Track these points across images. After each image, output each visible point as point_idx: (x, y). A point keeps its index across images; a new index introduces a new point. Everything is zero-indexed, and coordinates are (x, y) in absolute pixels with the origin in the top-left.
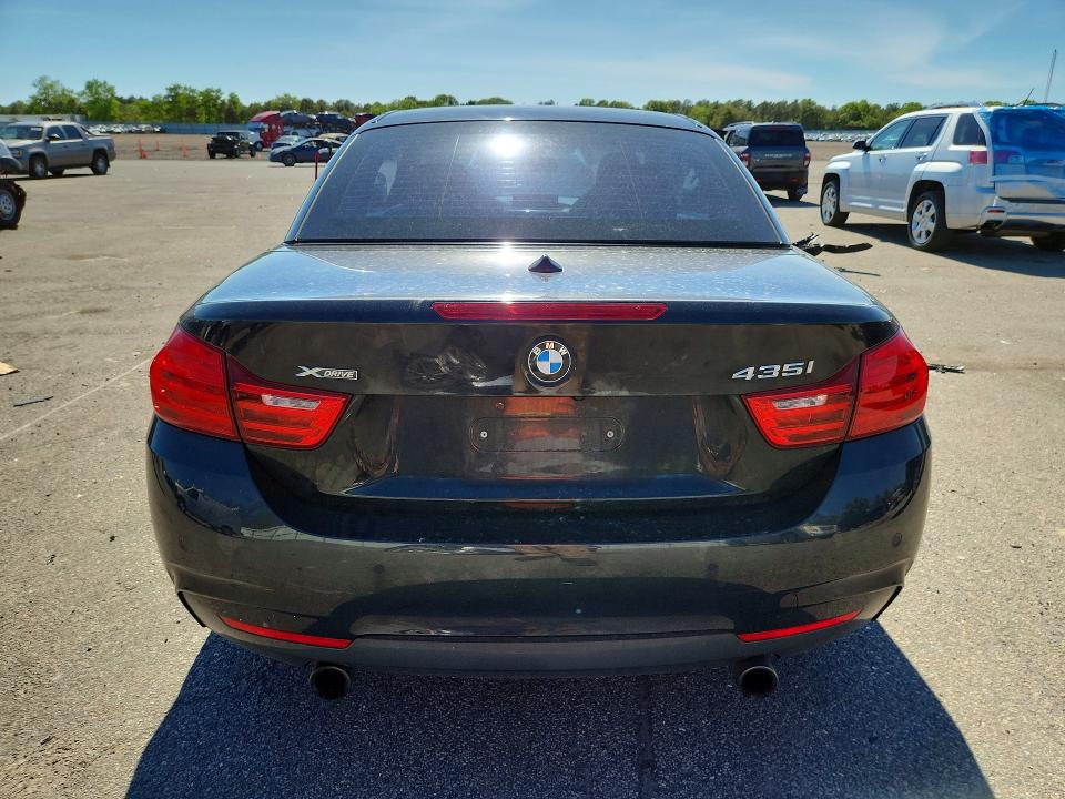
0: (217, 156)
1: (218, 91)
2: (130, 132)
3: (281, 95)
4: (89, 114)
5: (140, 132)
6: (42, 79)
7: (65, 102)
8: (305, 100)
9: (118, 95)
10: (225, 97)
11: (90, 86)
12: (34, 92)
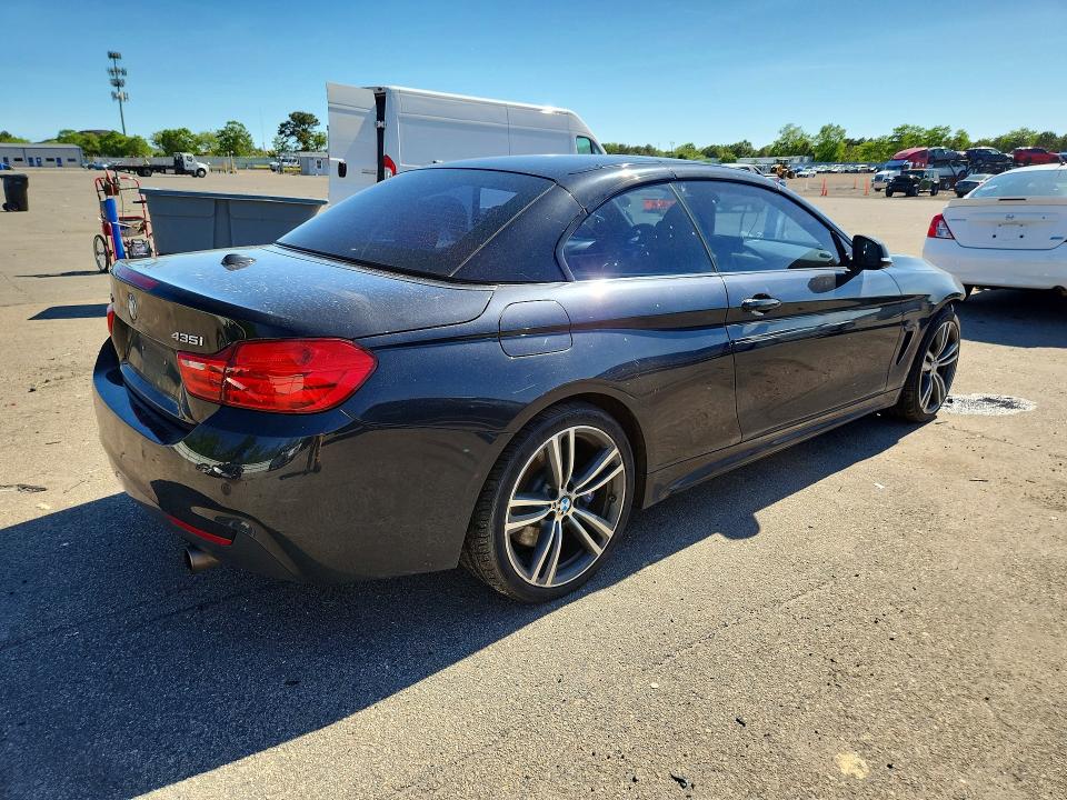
0: (895, 194)
1: (947, 128)
2: (846, 172)
3: (1018, 130)
4: (816, 155)
5: (856, 172)
6: (789, 126)
7: (800, 146)
8: (1046, 134)
9: (848, 136)
10: (952, 135)
11: (824, 131)
12: (778, 137)
